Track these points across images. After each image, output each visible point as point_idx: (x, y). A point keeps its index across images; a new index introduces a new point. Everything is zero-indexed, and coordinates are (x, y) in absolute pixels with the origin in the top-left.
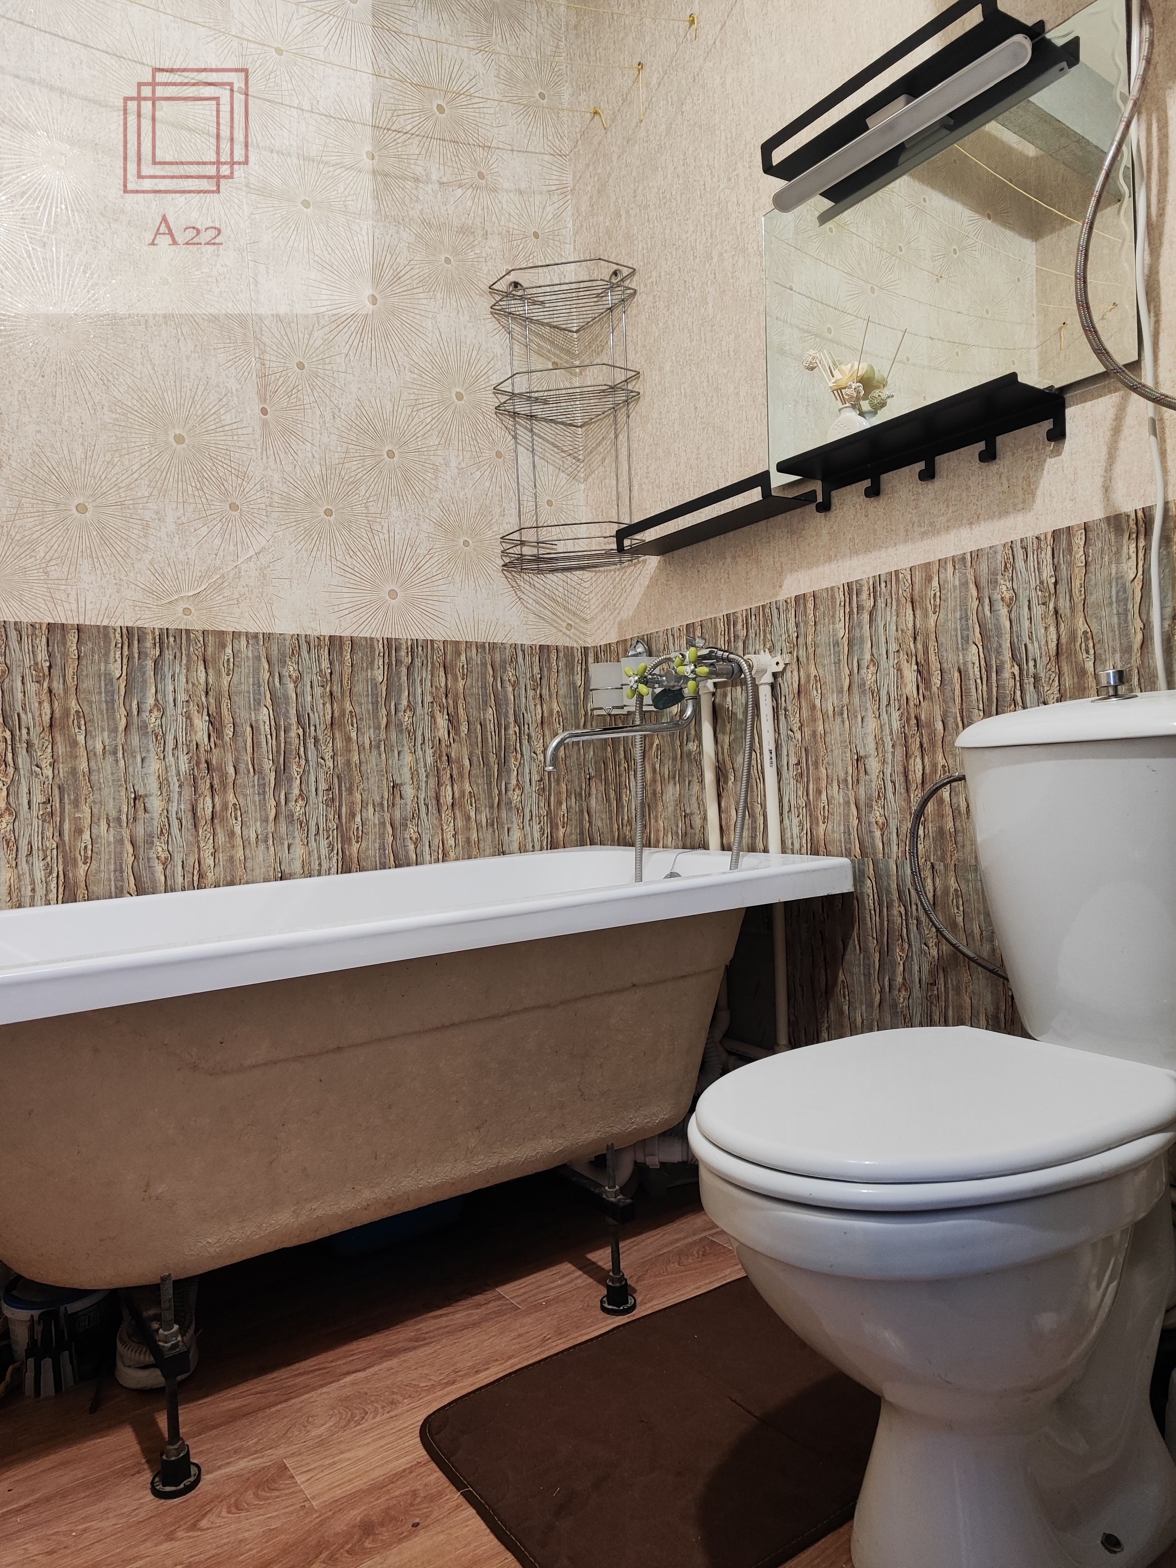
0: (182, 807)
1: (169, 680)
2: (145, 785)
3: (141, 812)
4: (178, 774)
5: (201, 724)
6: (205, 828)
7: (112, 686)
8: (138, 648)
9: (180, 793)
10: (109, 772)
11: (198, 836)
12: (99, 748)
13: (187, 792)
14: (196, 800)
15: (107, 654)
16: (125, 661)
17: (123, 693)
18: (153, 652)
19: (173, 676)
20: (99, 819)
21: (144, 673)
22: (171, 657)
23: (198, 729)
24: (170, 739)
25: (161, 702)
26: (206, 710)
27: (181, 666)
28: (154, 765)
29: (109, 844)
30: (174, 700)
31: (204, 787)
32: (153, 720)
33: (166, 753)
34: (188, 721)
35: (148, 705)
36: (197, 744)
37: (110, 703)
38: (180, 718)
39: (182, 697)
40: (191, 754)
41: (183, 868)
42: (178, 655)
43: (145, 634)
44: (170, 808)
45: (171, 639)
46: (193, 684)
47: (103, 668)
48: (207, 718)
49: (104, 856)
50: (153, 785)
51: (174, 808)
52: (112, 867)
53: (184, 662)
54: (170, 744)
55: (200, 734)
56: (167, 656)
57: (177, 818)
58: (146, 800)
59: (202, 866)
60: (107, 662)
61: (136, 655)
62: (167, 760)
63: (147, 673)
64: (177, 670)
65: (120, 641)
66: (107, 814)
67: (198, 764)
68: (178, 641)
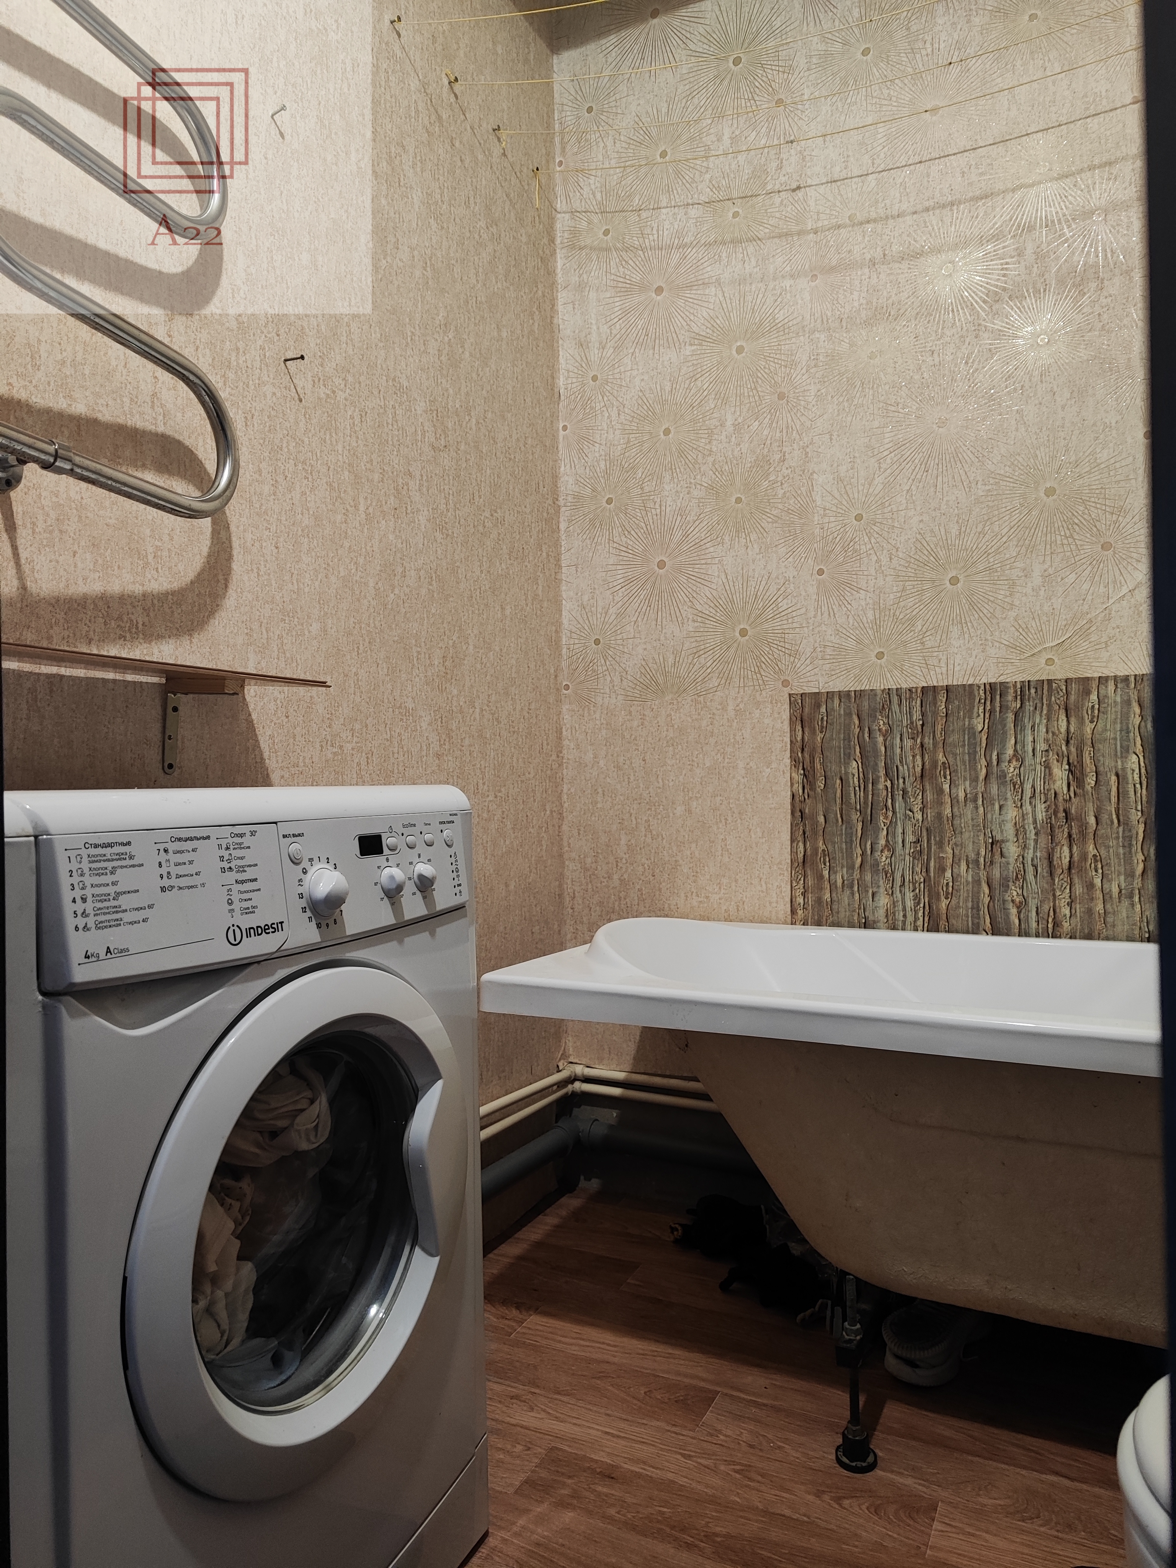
0: (1038, 854)
1: (1028, 732)
2: (1002, 832)
3: (997, 857)
4: (1035, 822)
5: (1060, 773)
6: (1061, 877)
7: (975, 739)
8: (1000, 701)
9: (1036, 841)
10: (970, 817)
11: (1054, 884)
12: (961, 795)
13: (1044, 840)
14: (1053, 849)
15: (971, 711)
16: (987, 715)
17: (984, 745)
18: (1014, 705)
19: (1033, 727)
20: (959, 860)
21: (1005, 725)
22: (1032, 709)
23: (1057, 778)
24: (1028, 787)
25: (1020, 752)
26: (1066, 759)
27: (1041, 716)
28: (1011, 813)
29: (968, 883)
30: (1033, 750)
31: (1062, 836)
32: (1011, 770)
33: (1023, 801)
34: (1047, 770)
35: (1007, 756)
36: (1055, 794)
37: (973, 754)
38: (1038, 767)
39: (1041, 746)
40: (1048, 803)
41: (1037, 913)
42: (1039, 705)
43: (1008, 688)
44: (1026, 855)
45: (1033, 691)
46: (1053, 733)
47: (967, 723)
48: (1067, 767)
49: (963, 894)
50: (1009, 831)
51: (1029, 855)
52: (970, 905)
53: (1045, 712)
54: (1028, 793)
55: (1059, 783)
56: (1027, 708)
57: (1033, 865)
58: (1003, 845)
59: (1058, 914)
60: (971, 718)
61: (998, 709)
62: (1024, 808)
63: (1008, 725)
64: (1037, 721)
65: (983, 697)
66: (967, 856)
67: (1056, 813)
68: (1039, 692)
